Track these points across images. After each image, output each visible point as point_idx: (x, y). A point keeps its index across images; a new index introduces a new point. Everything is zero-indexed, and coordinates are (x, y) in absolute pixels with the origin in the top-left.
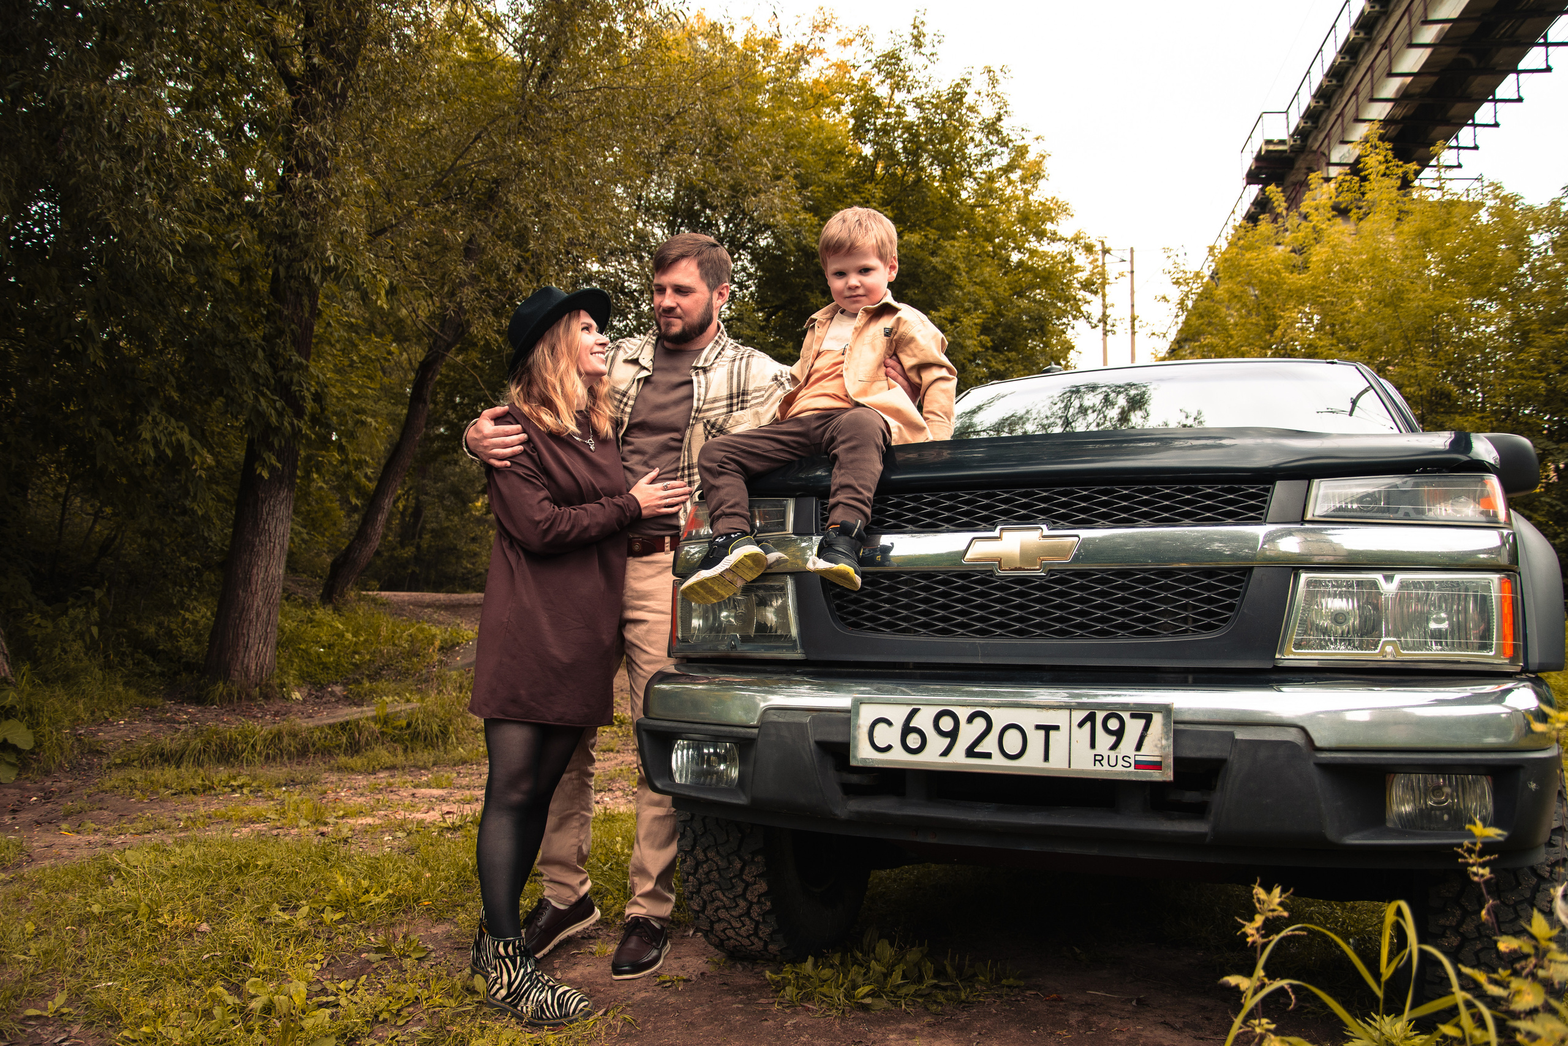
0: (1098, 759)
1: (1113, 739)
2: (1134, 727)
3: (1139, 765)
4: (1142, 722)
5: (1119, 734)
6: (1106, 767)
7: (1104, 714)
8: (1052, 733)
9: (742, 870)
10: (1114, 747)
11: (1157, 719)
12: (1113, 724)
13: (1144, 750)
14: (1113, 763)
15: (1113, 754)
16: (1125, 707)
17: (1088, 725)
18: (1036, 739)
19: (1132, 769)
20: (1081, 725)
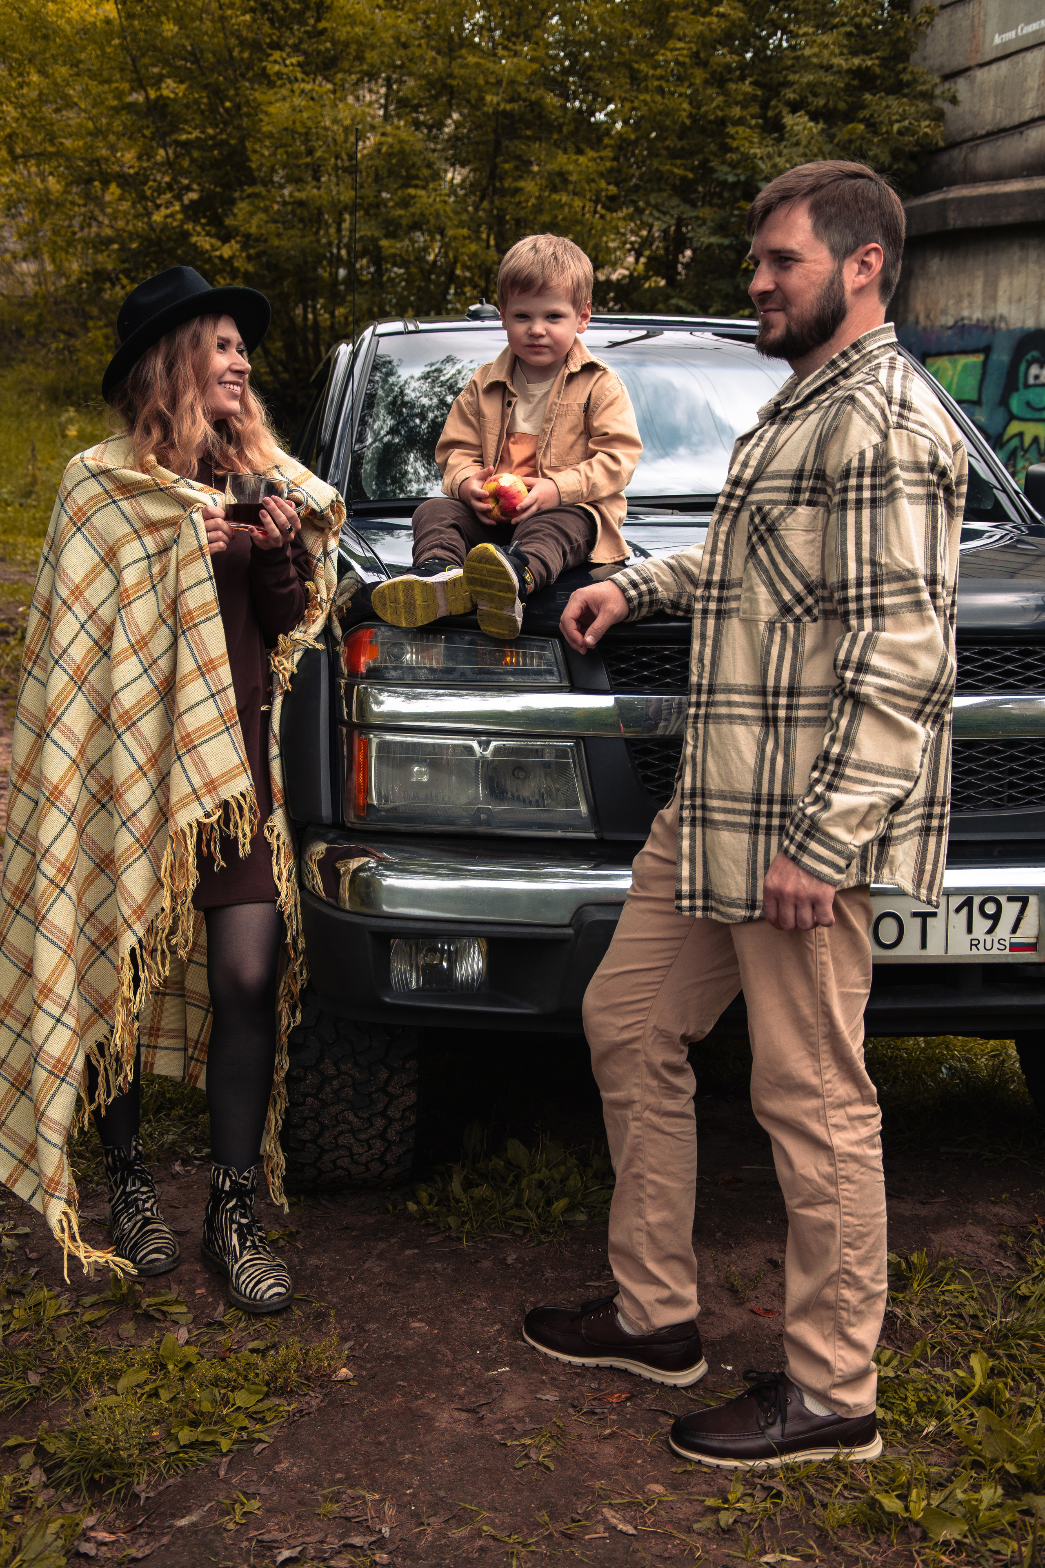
0: (974, 944)
1: (990, 923)
2: (1010, 910)
3: (1014, 947)
4: (1017, 906)
5: (996, 918)
6: (982, 951)
7: (981, 898)
8: (930, 920)
9: (387, 1082)
10: (990, 931)
11: (1033, 900)
12: (990, 909)
13: (1019, 933)
14: (988, 946)
15: (989, 938)
16: (1002, 890)
17: (965, 911)
18: (913, 927)
19: (1007, 951)
20: (958, 910)
